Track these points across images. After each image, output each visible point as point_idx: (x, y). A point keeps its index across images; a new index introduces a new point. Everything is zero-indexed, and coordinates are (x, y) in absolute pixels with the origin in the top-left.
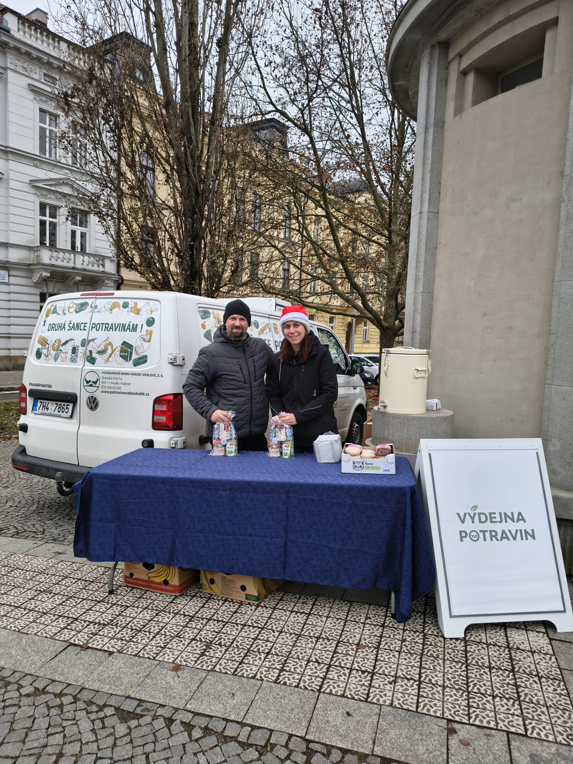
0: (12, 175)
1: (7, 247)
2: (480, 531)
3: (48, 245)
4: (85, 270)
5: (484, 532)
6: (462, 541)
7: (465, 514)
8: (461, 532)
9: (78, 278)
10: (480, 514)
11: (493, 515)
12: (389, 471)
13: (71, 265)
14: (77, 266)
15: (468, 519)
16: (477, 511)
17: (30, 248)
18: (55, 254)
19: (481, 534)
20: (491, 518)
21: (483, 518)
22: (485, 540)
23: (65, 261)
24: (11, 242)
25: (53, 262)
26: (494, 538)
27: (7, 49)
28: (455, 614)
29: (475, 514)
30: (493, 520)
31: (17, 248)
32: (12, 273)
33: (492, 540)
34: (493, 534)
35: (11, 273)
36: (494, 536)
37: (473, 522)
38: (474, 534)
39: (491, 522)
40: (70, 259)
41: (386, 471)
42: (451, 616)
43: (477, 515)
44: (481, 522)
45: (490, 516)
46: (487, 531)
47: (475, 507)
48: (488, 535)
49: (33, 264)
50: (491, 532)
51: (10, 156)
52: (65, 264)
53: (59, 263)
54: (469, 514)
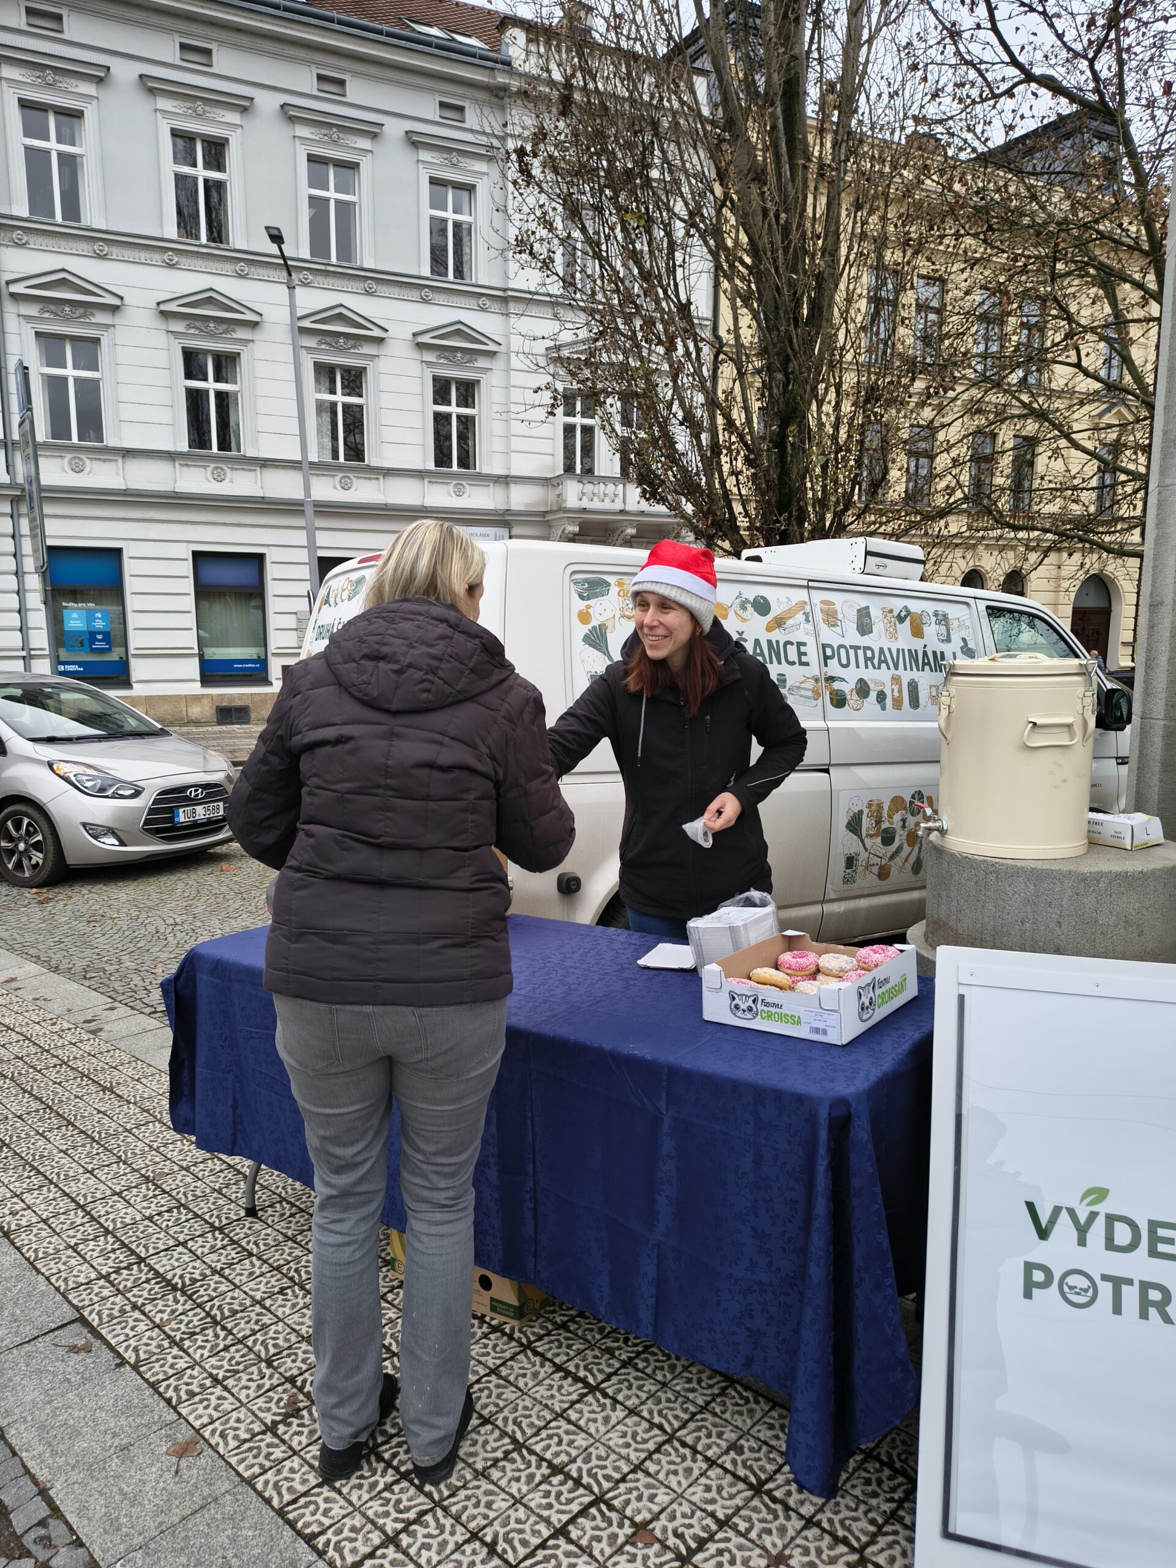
0: (516, 343)
1: (507, 484)
2: (1105, 1278)
3: (578, 471)
4: (642, 513)
5: (1118, 1283)
6: (1028, 1295)
7: (1057, 1211)
8: (1029, 1267)
9: (631, 531)
10: (1111, 1219)
11: (1162, 1232)
12: (825, 1032)
13: (618, 506)
14: (628, 508)
15: (1064, 1228)
16: (1103, 1208)
17: (546, 482)
18: (589, 488)
19: (1106, 1290)
20: (1154, 1239)
21: (1123, 1234)
22: (1117, 1309)
23: (607, 500)
24: (513, 473)
25: (585, 503)
26: (1153, 1312)
27: (507, 100)
28: (960, 1531)
29: (1093, 1215)
30: (1162, 1248)
31: (523, 483)
32: (516, 531)
33: (1144, 1315)
34: (1155, 1295)
35: (514, 532)
36: (1154, 1304)
37: (1082, 1242)
38: (1080, 1282)
39: (1153, 1253)
40: (616, 495)
41: (817, 1031)
42: (948, 1535)
43: (1100, 1222)
44: (1110, 1244)
45: (1152, 1231)
46: (1130, 1282)
47: (1099, 1194)
48: (1131, 1295)
49: (551, 512)
50: (1145, 1286)
51: (513, 307)
52: (607, 505)
53: (596, 505)
54: (1072, 1212)
